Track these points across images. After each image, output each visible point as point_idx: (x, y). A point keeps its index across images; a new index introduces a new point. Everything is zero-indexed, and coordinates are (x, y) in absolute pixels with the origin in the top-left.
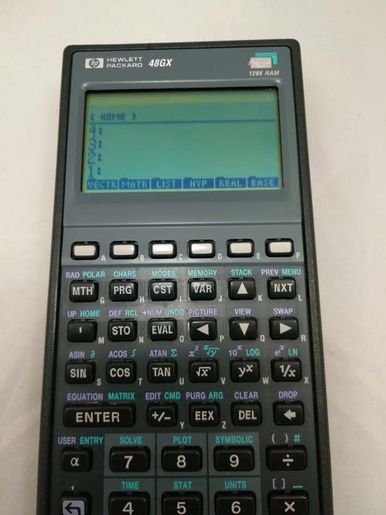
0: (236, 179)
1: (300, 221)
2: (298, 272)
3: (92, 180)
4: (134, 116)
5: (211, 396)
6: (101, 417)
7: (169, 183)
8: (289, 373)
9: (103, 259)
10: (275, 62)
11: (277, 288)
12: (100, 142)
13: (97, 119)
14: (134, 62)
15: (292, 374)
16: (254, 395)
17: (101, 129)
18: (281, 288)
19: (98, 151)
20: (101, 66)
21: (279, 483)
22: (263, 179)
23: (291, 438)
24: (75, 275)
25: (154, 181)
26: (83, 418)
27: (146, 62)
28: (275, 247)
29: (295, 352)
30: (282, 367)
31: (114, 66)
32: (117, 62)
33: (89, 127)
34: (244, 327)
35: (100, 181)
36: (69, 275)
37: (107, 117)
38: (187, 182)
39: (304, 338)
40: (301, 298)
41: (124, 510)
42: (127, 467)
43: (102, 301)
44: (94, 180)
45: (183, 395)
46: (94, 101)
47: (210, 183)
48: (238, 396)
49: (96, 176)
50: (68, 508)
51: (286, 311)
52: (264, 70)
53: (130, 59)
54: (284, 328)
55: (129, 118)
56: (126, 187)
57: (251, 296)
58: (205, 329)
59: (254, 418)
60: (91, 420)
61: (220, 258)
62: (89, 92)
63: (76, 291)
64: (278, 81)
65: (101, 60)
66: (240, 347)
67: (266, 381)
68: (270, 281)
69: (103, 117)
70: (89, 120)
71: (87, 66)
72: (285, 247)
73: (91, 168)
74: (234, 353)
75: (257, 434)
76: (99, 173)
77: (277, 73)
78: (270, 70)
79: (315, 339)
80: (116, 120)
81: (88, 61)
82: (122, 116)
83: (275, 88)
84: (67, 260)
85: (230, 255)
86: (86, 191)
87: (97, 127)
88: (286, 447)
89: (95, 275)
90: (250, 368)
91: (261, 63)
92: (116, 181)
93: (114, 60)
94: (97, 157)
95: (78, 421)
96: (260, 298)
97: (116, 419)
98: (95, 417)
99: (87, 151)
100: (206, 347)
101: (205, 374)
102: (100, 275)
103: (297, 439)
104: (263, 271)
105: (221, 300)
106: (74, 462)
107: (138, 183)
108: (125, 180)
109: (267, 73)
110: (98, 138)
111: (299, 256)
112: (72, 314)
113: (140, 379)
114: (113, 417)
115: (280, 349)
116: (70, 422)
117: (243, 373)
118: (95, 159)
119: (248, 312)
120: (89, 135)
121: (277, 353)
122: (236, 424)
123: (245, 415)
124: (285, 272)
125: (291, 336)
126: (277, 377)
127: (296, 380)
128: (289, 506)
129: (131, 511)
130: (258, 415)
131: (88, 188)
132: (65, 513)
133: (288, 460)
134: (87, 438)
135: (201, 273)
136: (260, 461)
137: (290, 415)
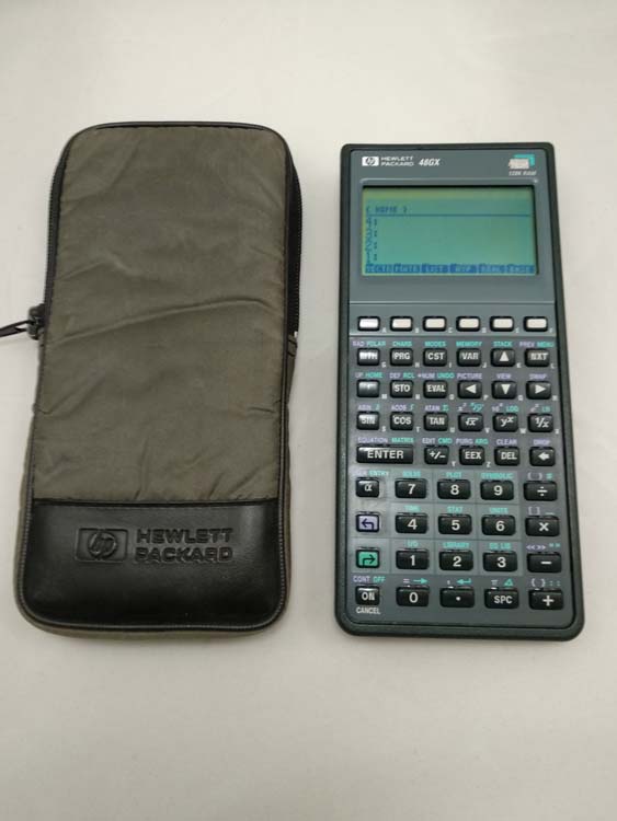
0: (496, 266)
1: (553, 302)
2: (551, 345)
3: (369, 265)
4: (405, 210)
5: (477, 441)
6: (388, 454)
7: (437, 268)
8: (543, 424)
9: (384, 331)
10: (533, 163)
11: (533, 356)
12: (376, 232)
13: (372, 211)
14: (405, 161)
15: (546, 426)
16: (513, 442)
17: (376, 220)
18: (537, 356)
19: (374, 240)
20: (376, 164)
21: (534, 510)
22: (520, 266)
23: (545, 476)
24: (361, 344)
25: (424, 266)
26: (374, 455)
27: (416, 161)
28: (532, 324)
29: (548, 410)
30: (537, 419)
31: (388, 164)
32: (390, 160)
33: (364, 219)
34: (506, 388)
35: (377, 266)
36: (356, 344)
37: (381, 210)
38: (453, 268)
39: (555, 398)
40: (553, 366)
41: (410, 526)
42: (411, 493)
43: (384, 365)
44: (371, 265)
45: (454, 441)
46: (369, 195)
47: (473, 269)
48: (500, 442)
49: (372, 261)
50: (364, 523)
51: (541, 377)
52: (522, 170)
53: (402, 159)
54: (539, 389)
55: (400, 211)
56: (399, 271)
57: (510, 364)
58: (472, 389)
59: (514, 458)
60: (380, 457)
61: (484, 330)
62: (365, 187)
63: (363, 356)
64: (536, 181)
65: (376, 159)
66: (501, 405)
67: (523, 431)
68: (527, 351)
69: (377, 209)
70: (364, 212)
71: (364, 164)
72: (541, 323)
73: (368, 254)
74: (496, 409)
75: (516, 472)
76: (376, 259)
77: (534, 173)
78: (528, 170)
79: (565, 399)
80: (388, 212)
81: (364, 159)
82: (395, 209)
83: (531, 187)
84: (354, 332)
85: (494, 329)
86: (364, 273)
87: (373, 218)
88: (539, 482)
89: (377, 343)
90: (510, 419)
91: (520, 164)
92: (390, 266)
93: (387, 159)
94: (374, 245)
95: (369, 456)
96: (518, 365)
97: (400, 456)
98: (383, 454)
99: (364, 239)
100: (473, 404)
101: (473, 424)
102: (381, 344)
103: (549, 477)
104: (521, 344)
105: (485, 366)
106: (367, 488)
107: (410, 268)
108: (399, 265)
109: (525, 173)
110: (374, 228)
111: (552, 332)
112: (360, 374)
113: (418, 428)
114: (398, 455)
115: (535, 407)
116: (362, 459)
117: (504, 423)
118: (372, 247)
119: (509, 377)
120: (366, 226)
121: (533, 410)
122: (499, 463)
123: (506, 455)
124: (541, 344)
125: (545, 396)
126: (532, 428)
127: (549, 430)
128: (544, 527)
129: (415, 527)
130: (518, 456)
131: (367, 272)
132: (362, 527)
133: (542, 491)
134: (375, 471)
135: (468, 344)
136: (518, 493)
137: (544, 456)
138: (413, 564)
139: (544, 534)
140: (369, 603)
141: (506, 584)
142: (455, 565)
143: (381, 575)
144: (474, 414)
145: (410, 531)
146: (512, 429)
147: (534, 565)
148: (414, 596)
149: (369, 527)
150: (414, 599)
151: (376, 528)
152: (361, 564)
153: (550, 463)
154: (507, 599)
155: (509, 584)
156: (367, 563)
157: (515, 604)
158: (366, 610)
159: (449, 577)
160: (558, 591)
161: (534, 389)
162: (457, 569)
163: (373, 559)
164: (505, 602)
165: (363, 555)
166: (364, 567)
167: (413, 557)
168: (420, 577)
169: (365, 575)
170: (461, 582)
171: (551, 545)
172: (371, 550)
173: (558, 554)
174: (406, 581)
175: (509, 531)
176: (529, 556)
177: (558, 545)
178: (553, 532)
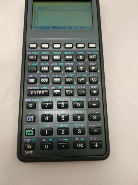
0: (79, 27)
1: (98, 38)
2: (97, 53)
3: (35, 26)
4: (48, 8)
5: (71, 87)
6: (39, 93)
7: (58, 28)
8: (94, 80)
9: (39, 48)
11: (91, 57)
12: (37, 16)
13: (37, 9)
15: (95, 81)
16: (84, 87)
17: (38, 12)
18: (92, 57)
19: (37, 18)
21: (91, 111)
22: (87, 27)
23: (95, 99)
24: (30, 53)
25: (54, 27)
26: (33, 93)
28: (91, 45)
29: (96, 75)
30: (92, 79)
33: (34, 11)
34: (81, 68)
35: (37, 27)
36: (28, 53)
37: (40, 8)
38: (64, 27)
39: (99, 71)
40: (98, 60)
41: (46, 119)
42: (47, 107)
43: (38, 61)
45: (63, 87)
47: (71, 28)
48: (79, 87)
49: (36, 25)
50: (28, 119)
51: (94, 64)
54: (93, 68)
55: (46, 9)
56: (45, 29)
57: (83, 60)
58: (70, 69)
59: (84, 93)
60: (36, 94)
62: (34, 1)
63: (30, 57)
66: (80, 74)
67: (88, 83)
68: (89, 55)
69: (38, 8)
70: (34, 9)
72: (94, 45)
73: (35, 23)
74: (78, 76)
75: (85, 98)
76: (37, 24)
80: (42, 9)
82: (44, 8)
83: (91, 1)
84: (27, 49)
85: (77, 48)
87: (36, 11)
88: (93, 101)
89: (36, 53)
90: (83, 79)
92: (42, 27)
94: (36, 20)
95: (31, 94)
96: (86, 60)
97: (43, 93)
98: (37, 93)
99: (33, 18)
100: (70, 74)
101: (70, 81)
102: (38, 53)
103: (97, 99)
104: (87, 53)
105: (74, 61)
106: (30, 105)
107: (49, 28)
108: (45, 27)
110: (37, 14)
111: (98, 48)
112: (29, 64)
113: (50, 83)
114: (42, 93)
115: (92, 74)
116: (29, 95)
117: (81, 80)
119: (83, 64)
120: (34, 13)
121: (91, 76)
122: (79, 95)
123: (81, 92)
124: (94, 53)
125: (95, 71)
126: (91, 82)
127: (97, 83)
128: (95, 118)
129: (48, 119)
130: (85, 92)
131: (34, 29)
132: (28, 120)
133: (94, 104)
134: (34, 100)
135: (68, 53)
136: (86, 106)
137: (95, 92)
138: (47, 134)
139: (95, 120)
140: (29, 150)
141: (81, 140)
142: (62, 133)
143: (35, 138)
144: (70, 78)
145: (46, 121)
146: (84, 83)
147: (91, 132)
148: (46, 146)
149: (30, 120)
150: (46, 147)
151: (33, 121)
152: (27, 134)
153: (97, 94)
154: (81, 145)
155: (82, 139)
156: (29, 134)
157: (84, 147)
158: (29, 152)
159: (60, 138)
160: (100, 141)
161: (91, 68)
162: (63, 135)
163: (31, 133)
164: (80, 147)
165: (27, 131)
166: (28, 135)
167: (46, 131)
168: (49, 139)
169: (29, 138)
170: (65, 139)
171: (98, 124)
172: (31, 129)
173: (100, 127)
174: (44, 140)
175: (82, 120)
176: (90, 128)
177: (100, 124)
178: (98, 119)
